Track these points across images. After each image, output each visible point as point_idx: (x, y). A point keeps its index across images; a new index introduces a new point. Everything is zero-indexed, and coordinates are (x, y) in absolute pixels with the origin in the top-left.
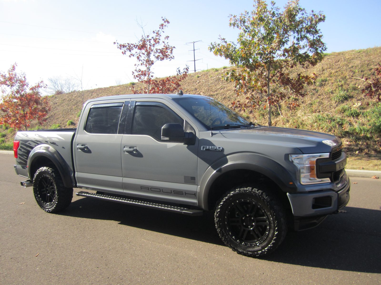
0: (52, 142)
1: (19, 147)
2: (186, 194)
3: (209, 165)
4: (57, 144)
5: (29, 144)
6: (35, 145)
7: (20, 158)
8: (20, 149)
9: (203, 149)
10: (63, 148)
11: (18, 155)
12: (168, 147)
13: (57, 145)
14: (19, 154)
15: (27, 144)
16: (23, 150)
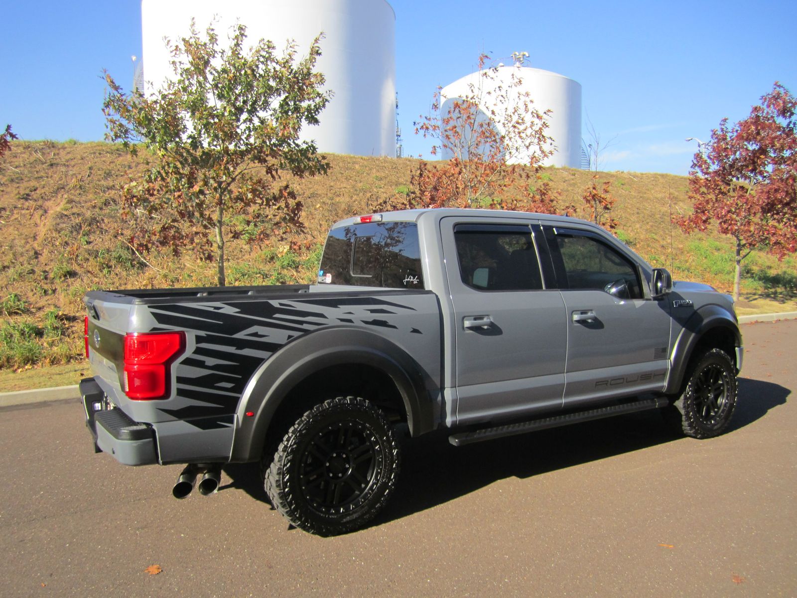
0: (371, 320)
1: (189, 353)
2: (655, 375)
3: (681, 327)
4: (390, 323)
5: (255, 334)
6: (290, 337)
7: (181, 392)
8: (188, 362)
9: (676, 305)
10: (415, 331)
11: (174, 386)
12: (637, 307)
13: (394, 327)
14: (180, 380)
15: (240, 335)
16: (211, 361)
